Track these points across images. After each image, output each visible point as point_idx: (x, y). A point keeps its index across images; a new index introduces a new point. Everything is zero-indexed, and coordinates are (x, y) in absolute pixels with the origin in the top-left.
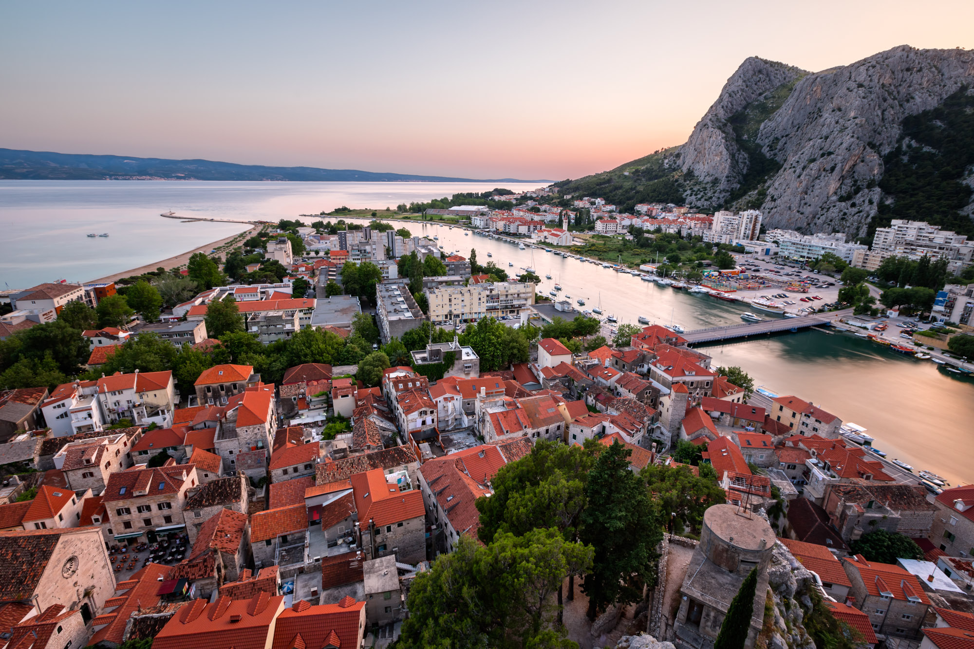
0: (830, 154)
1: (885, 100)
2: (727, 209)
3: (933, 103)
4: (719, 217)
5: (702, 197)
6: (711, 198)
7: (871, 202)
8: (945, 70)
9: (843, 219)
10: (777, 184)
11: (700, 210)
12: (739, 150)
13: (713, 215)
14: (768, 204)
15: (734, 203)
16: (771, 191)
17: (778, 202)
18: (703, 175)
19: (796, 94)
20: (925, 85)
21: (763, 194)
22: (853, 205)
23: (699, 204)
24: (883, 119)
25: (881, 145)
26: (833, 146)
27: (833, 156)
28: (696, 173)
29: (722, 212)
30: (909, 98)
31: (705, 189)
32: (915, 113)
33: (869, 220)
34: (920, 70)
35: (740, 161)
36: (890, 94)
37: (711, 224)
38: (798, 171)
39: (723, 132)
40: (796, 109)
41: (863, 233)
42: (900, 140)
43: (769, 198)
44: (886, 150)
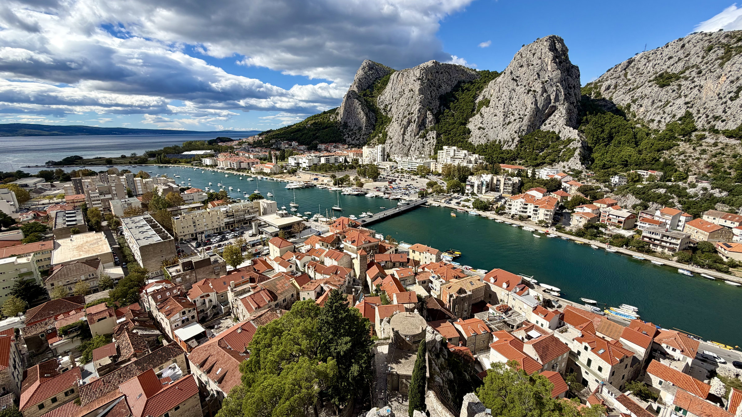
0: (412, 113)
1: (430, 87)
2: (369, 145)
3: (449, 89)
4: (365, 150)
5: (354, 138)
6: (359, 139)
7: (433, 138)
8: (451, 74)
9: (423, 147)
10: (390, 130)
11: (355, 146)
12: (369, 111)
13: (362, 148)
14: (388, 141)
15: (372, 141)
16: (389, 133)
17: (393, 140)
18: (353, 125)
19: (392, 81)
20: (445, 80)
21: (385, 135)
22: (427, 140)
23: (353, 142)
24: (431, 96)
25: (433, 109)
26: (413, 110)
27: (413, 115)
28: (349, 125)
29: (366, 146)
30: (440, 86)
31: (355, 133)
32: (443, 94)
33: (434, 147)
34: (442, 73)
35: (371, 117)
36: (432, 84)
37: (362, 154)
38: (399, 122)
39: (360, 101)
40: (393, 89)
41: (432, 154)
42: (439, 107)
43: (388, 137)
44: (435, 111)
